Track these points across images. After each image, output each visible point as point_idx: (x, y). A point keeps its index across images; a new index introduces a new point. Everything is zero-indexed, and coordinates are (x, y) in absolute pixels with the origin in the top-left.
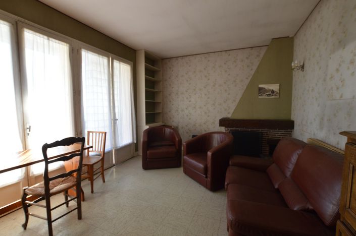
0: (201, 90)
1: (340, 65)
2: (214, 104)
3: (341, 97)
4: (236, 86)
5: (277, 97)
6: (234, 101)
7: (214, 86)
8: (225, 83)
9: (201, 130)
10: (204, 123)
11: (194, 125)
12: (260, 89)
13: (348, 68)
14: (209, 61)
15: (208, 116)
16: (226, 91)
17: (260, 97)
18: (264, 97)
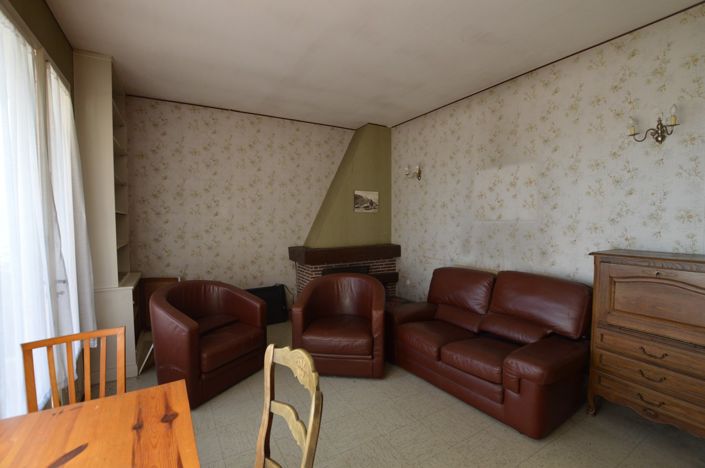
0: (242, 189)
1: (495, 184)
2: (271, 222)
3: (500, 217)
4: (309, 188)
5: (376, 210)
6: (308, 215)
7: (270, 184)
8: (291, 181)
9: (245, 277)
10: (253, 262)
11: (229, 268)
12: (357, 198)
13: (508, 190)
14: (259, 131)
15: (261, 246)
16: (293, 195)
17: (356, 210)
18: (361, 210)
